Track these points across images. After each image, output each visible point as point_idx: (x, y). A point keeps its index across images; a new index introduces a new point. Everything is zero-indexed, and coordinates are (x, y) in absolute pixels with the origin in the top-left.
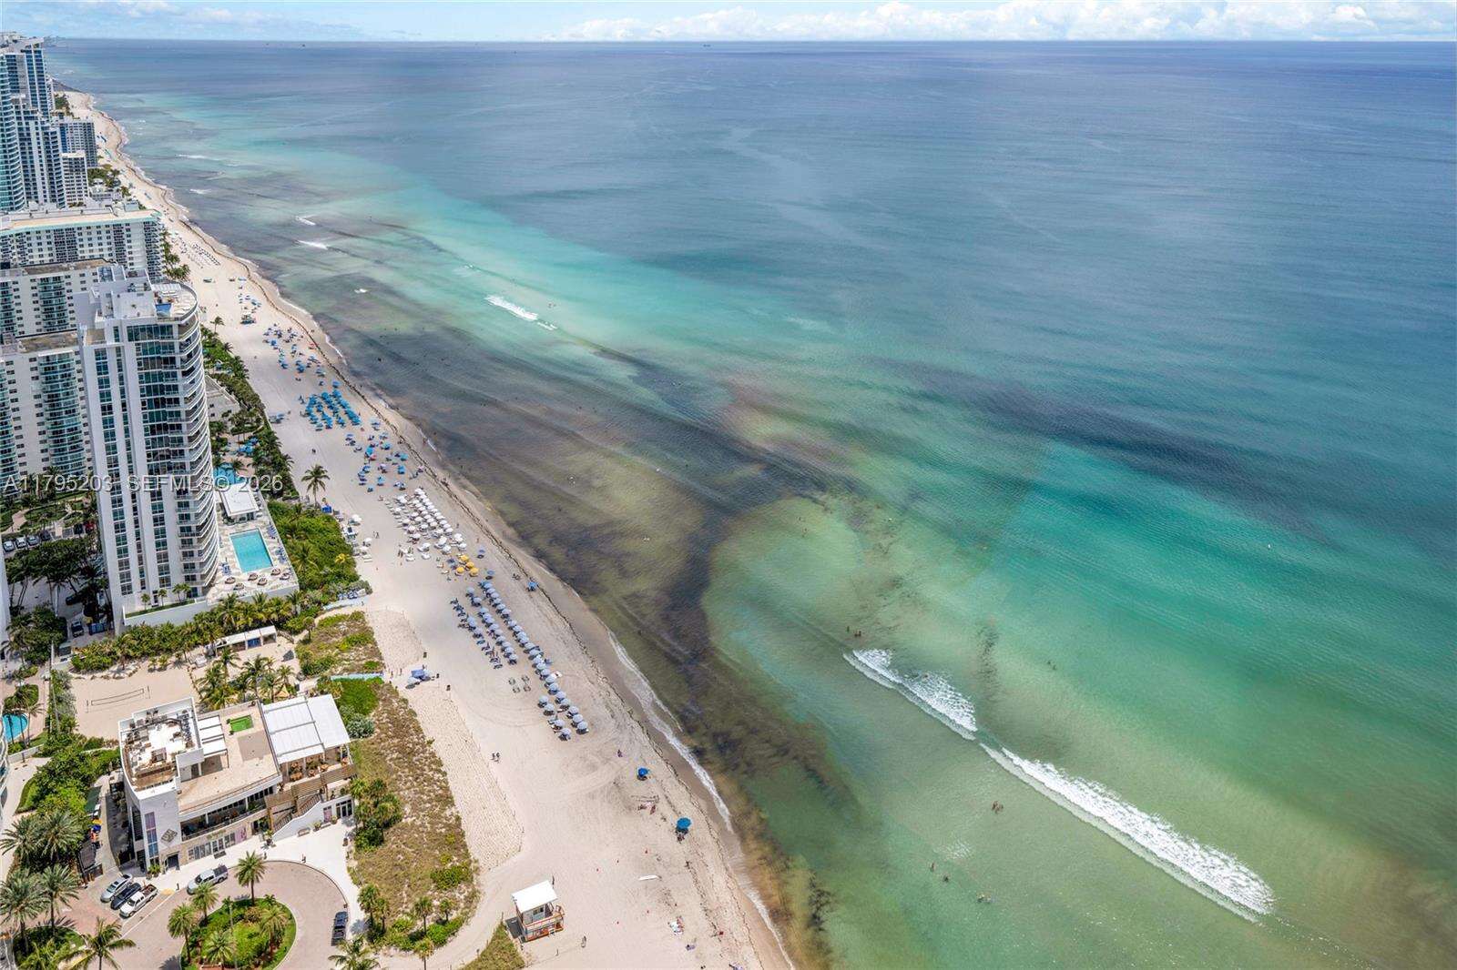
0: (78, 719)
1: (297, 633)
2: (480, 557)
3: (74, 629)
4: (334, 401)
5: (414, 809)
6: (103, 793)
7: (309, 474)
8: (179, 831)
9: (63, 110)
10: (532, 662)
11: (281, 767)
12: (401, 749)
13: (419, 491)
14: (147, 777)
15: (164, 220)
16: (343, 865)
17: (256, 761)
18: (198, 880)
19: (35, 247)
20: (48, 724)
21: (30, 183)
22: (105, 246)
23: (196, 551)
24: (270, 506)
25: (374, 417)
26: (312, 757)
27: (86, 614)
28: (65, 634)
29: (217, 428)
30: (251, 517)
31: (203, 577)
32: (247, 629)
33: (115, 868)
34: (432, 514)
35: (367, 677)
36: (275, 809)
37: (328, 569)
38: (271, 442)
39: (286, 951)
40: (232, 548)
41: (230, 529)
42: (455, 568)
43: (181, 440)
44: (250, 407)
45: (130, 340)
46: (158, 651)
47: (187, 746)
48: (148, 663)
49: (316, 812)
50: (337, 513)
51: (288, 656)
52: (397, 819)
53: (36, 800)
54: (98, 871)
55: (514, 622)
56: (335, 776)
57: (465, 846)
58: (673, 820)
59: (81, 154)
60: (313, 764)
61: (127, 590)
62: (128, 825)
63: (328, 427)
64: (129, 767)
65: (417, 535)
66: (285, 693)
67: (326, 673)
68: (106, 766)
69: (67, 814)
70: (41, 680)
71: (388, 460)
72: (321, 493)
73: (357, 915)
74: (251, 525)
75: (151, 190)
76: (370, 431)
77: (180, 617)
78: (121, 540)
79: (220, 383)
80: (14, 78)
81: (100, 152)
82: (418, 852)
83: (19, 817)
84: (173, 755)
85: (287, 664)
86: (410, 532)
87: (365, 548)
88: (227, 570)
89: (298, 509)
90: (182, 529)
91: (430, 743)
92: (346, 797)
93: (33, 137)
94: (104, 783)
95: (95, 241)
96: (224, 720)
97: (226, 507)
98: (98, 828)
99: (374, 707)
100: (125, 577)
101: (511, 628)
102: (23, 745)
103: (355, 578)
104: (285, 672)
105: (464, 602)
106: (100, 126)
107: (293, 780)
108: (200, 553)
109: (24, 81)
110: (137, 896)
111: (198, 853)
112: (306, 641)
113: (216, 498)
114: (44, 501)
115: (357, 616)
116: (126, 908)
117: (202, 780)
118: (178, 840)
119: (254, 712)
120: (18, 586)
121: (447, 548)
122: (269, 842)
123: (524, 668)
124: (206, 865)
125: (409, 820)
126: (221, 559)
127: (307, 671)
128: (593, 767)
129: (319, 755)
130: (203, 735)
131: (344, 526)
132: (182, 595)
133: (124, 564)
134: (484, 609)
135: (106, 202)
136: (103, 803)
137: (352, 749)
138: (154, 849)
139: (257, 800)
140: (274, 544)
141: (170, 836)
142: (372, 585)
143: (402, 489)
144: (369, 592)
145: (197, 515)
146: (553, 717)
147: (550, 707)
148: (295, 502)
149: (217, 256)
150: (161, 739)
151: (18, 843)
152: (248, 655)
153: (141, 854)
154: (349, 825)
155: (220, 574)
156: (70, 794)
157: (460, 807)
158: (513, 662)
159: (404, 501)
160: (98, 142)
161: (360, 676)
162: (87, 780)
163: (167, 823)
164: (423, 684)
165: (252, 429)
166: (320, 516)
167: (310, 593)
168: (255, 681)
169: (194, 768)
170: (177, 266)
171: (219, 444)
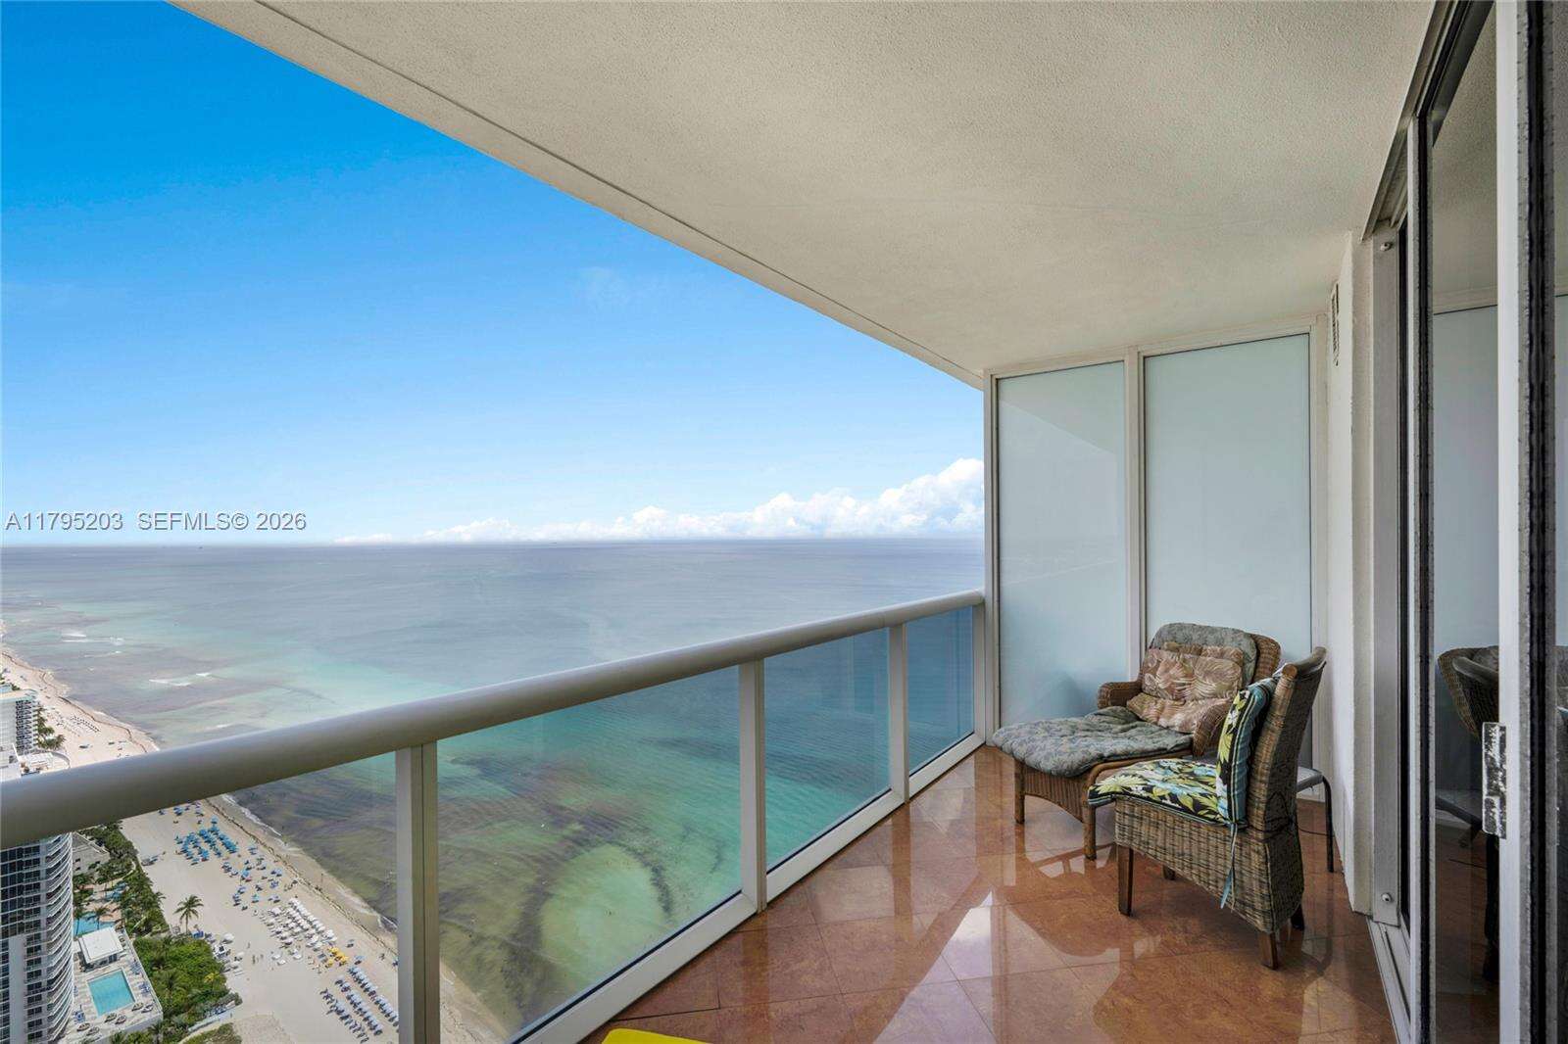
2: (350, 945)
4: (212, 836)
7: (182, 906)
13: (293, 900)
15: (40, 698)
23: (44, 1005)
24: (136, 944)
25: (251, 843)
29: (81, 880)
30: (113, 958)
31: (51, 1030)
34: (305, 918)
37: (195, 990)
38: (142, 882)
40: (89, 994)
41: (89, 975)
42: (325, 961)
43: (38, 898)
44: (121, 855)
50: (207, 936)
63: (204, 860)
65: (290, 940)
71: (263, 878)
72: (193, 920)
74: (113, 966)
75: (28, 673)
76: (246, 856)
79: (88, 838)
86: (282, 938)
87: (235, 962)
88: (80, 1016)
89: (167, 941)
90: (31, 986)
97: (86, 956)
101: (377, 1003)
103: (225, 992)
105: (335, 991)
108: (50, 1007)
113: (75, 948)
115: (226, 1029)
121: (319, 945)
126: (75, 1008)
131: (216, 946)
134: (353, 992)
140: (138, 980)
142: (241, 995)
143: (276, 902)
144: (238, 1001)
145: (50, 969)
148: (163, 935)
149: (96, 724)
155: (72, 1023)
159: (278, 910)
165: (119, 875)
166: (191, 941)
167: (175, 1019)
170: (51, 737)
171: (82, 895)
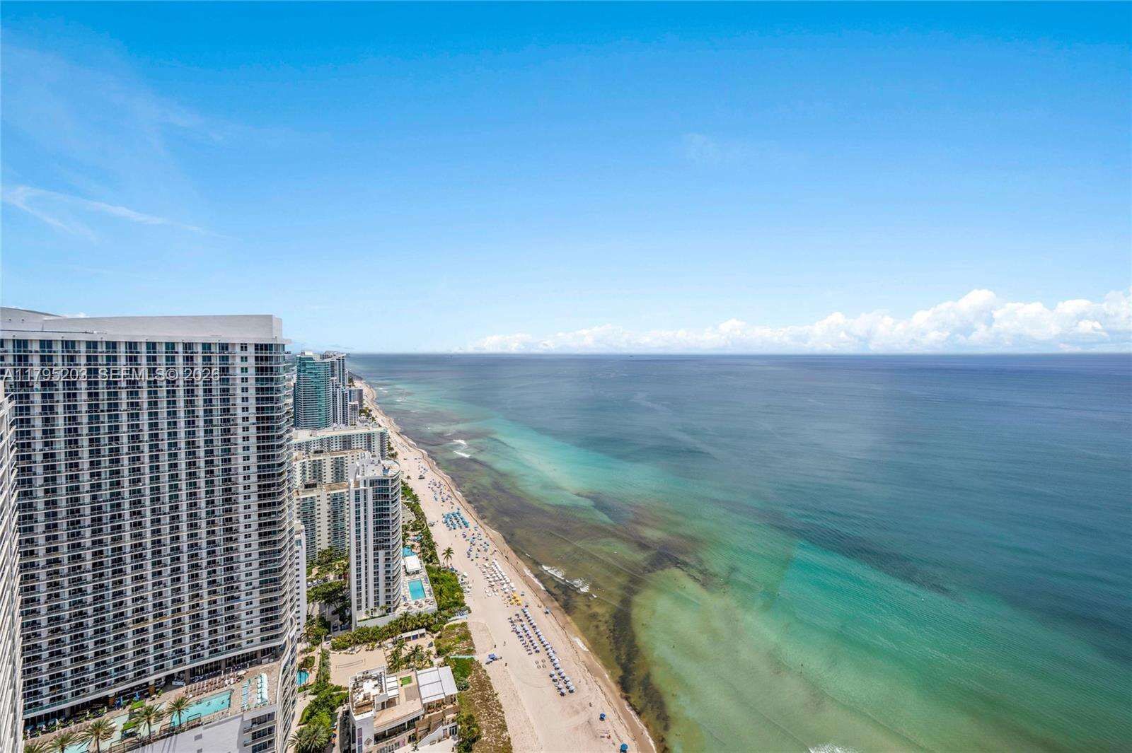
0: (331, 675)
1: (435, 632)
2: (522, 595)
3: (334, 628)
4: (458, 517)
5: (488, 732)
6: (339, 716)
7: (445, 552)
8: (373, 739)
9: (351, 384)
10: (547, 652)
11: (424, 705)
12: (482, 697)
13: (494, 561)
14: (361, 708)
15: (389, 432)
17: (412, 702)
19: (334, 443)
20: (317, 677)
21: (335, 415)
22: (363, 443)
23: (392, 589)
24: (426, 568)
25: (475, 524)
26: (439, 700)
27: (340, 620)
28: (330, 630)
29: (405, 528)
30: (417, 572)
31: (394, 602)
32: (412, 630)
34: (500, 573)
35: (467, 657)
36: (420, 729)
37: (451, 599)
38: (428, 536)
40: (408, 588)
41: (407, 578)
42: (510, 600)
43: (389, 534)
44: (420, 519)
45: (371, 486)
46: (371, 640)
47: (380, 692)
48: (366, 646)
49: (439, 732)
50: (456, 571)
51: (431, 645)
52: (479, 737)
53: (308, 718)
55: (538, 630)
56: (449, 711)
58: (619, 745)
59: (357, 403)
60: (439, 704)
61: (359, 608)
62: (349, 735)
63: (455, 530)
64: (352, 702)
65: (493, 583)
66: (428, 665)
67: (448, 654)
68: (342, 701)
69: (322, 727)
70: (316, 654)
71: (481, 545)
72: (450, 561)
74: (417, 576)
75: (384, 418)
76: (473, 531)
77: (382, 623)
78: (359, 582)
79: (408, 507)
80: (333, 371)
81: (364, 402)
83: (299, 727)
84: (374, 696)
85: (430, 649)
86: (490, 582)
87: (468, 590)
88: (405, 599)
89: (439, 569)
90: (386, 578)
91: (496, 694)
92: (455, 724)
93: (338, 396)
94: (340, 711)
95: (359, 441)
96: (399, 678)
97: (407, 568)
98: (335, 735)
99: (470, 674)
100: (359, 601)
101: (537, 634)
102: (305, 688)
103: (463, 605)
104: (429, 653)
105: (515, 618)
106: (366, 390)
107: (429, 713)
108: (394, 590)
109: (337, 372)
112: (439, 637)
113: (403, 563)
114: (327, 562)
115: (464, 625)
117: (386, 711)
118: (372, 744)
119: (413, 674)
120: (311, 604)
121: (507, 590)
122: (416, 747)
123: (543, 655)
125: (485, 738)
126: (403, 594)
127: (439, 653)
128: (577, 712)
129: (442, 700)
130: (389, 686)
131: (459, 577)
132: (384, 611)
133: (359, 595)
134: (524, 623)
135: (365, 424)
136: (339, 721)
137: (458, 697)
139: (411, 724)
140: (427, 586)
141: (368, 742)
142: (471, 609)
143: (487, 560)
144: (470, 612)
145: (394, 571)
146: (557, 683)
147: (556, 677)
148: (438, 565)
150: (369, 687)
151: (298, 743)
152: (412, 644)
154: (455, 740)
155: (401, 601)
156: (324, 716)
157: (510, 733)
158: (537, 651)
159: (487, 566)
160: (364, 397)
161: (464, 657)
162: (333, 709)
163: (368, 734)
164: (493, 662)
165: (420, 529)
166: (449, 573)
167: (442, 612)
168: (414, 658)
169: (383, 704)
170: (393, 452)
171: (405, 536)
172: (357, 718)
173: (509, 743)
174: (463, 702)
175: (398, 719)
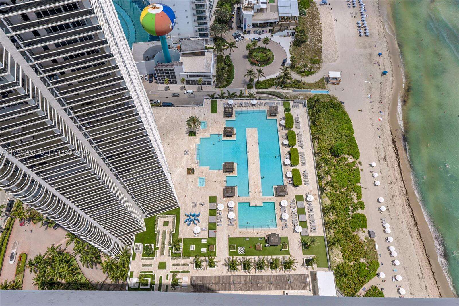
5: (311, 41)
6: (236, 9)
8: (251, 25)
10: (360, 9)
11: (279, 17)
12: (312, 23)
14: (246, 8)
16: (289, 48)
17: (273, 13)
18: (254, 39)
26: (288, 17)
33: (236, 29)
36: (275, 28)
39: (270, 63)
47: (257, 3)
49: (285, 32)
52: (305, 42)
53: (220, 5)
54: (232, 28)
56: (292, 24)
57: (321, 55)
60: (288, 19)
62: (240, 19)
64: (242, 4)
69: (227, 12)
73: (289, 61)
82: (308, 52)
83: (217, 8)
84: (253, 4)
91: (321, 24)
92: (294, 31)
94: (236, 6)
98: (233, 18)
99: (308, 8)
107: (281, 21)
110: (240, 37)
111: (255, 32)
116: (237, 39)
117: (259, 13)
118: (251, 27)
122: (272, 36)
123: (357, 10)
124: (257, 36)
125: (309, 43)
129: (290, 17)
130: (262, 1)
136: (235, 11)
137: (299, 18)
138: (245, 27)
139: (272, 24)
141: (249, 25)
146: (360, 28)
147: (360, 25)
151: (216, 15)
153: (242, 27)
154: (293, 39)
156: (228, 7)
157: (323, 45)
158: (354, 7)
162: (232, 4)
163: (249, 22)
164: (324, 5)
169: (258, 9)
172: (245, 13)
173: (321, 49)
174: (301, 22)
175: (265, 20)
